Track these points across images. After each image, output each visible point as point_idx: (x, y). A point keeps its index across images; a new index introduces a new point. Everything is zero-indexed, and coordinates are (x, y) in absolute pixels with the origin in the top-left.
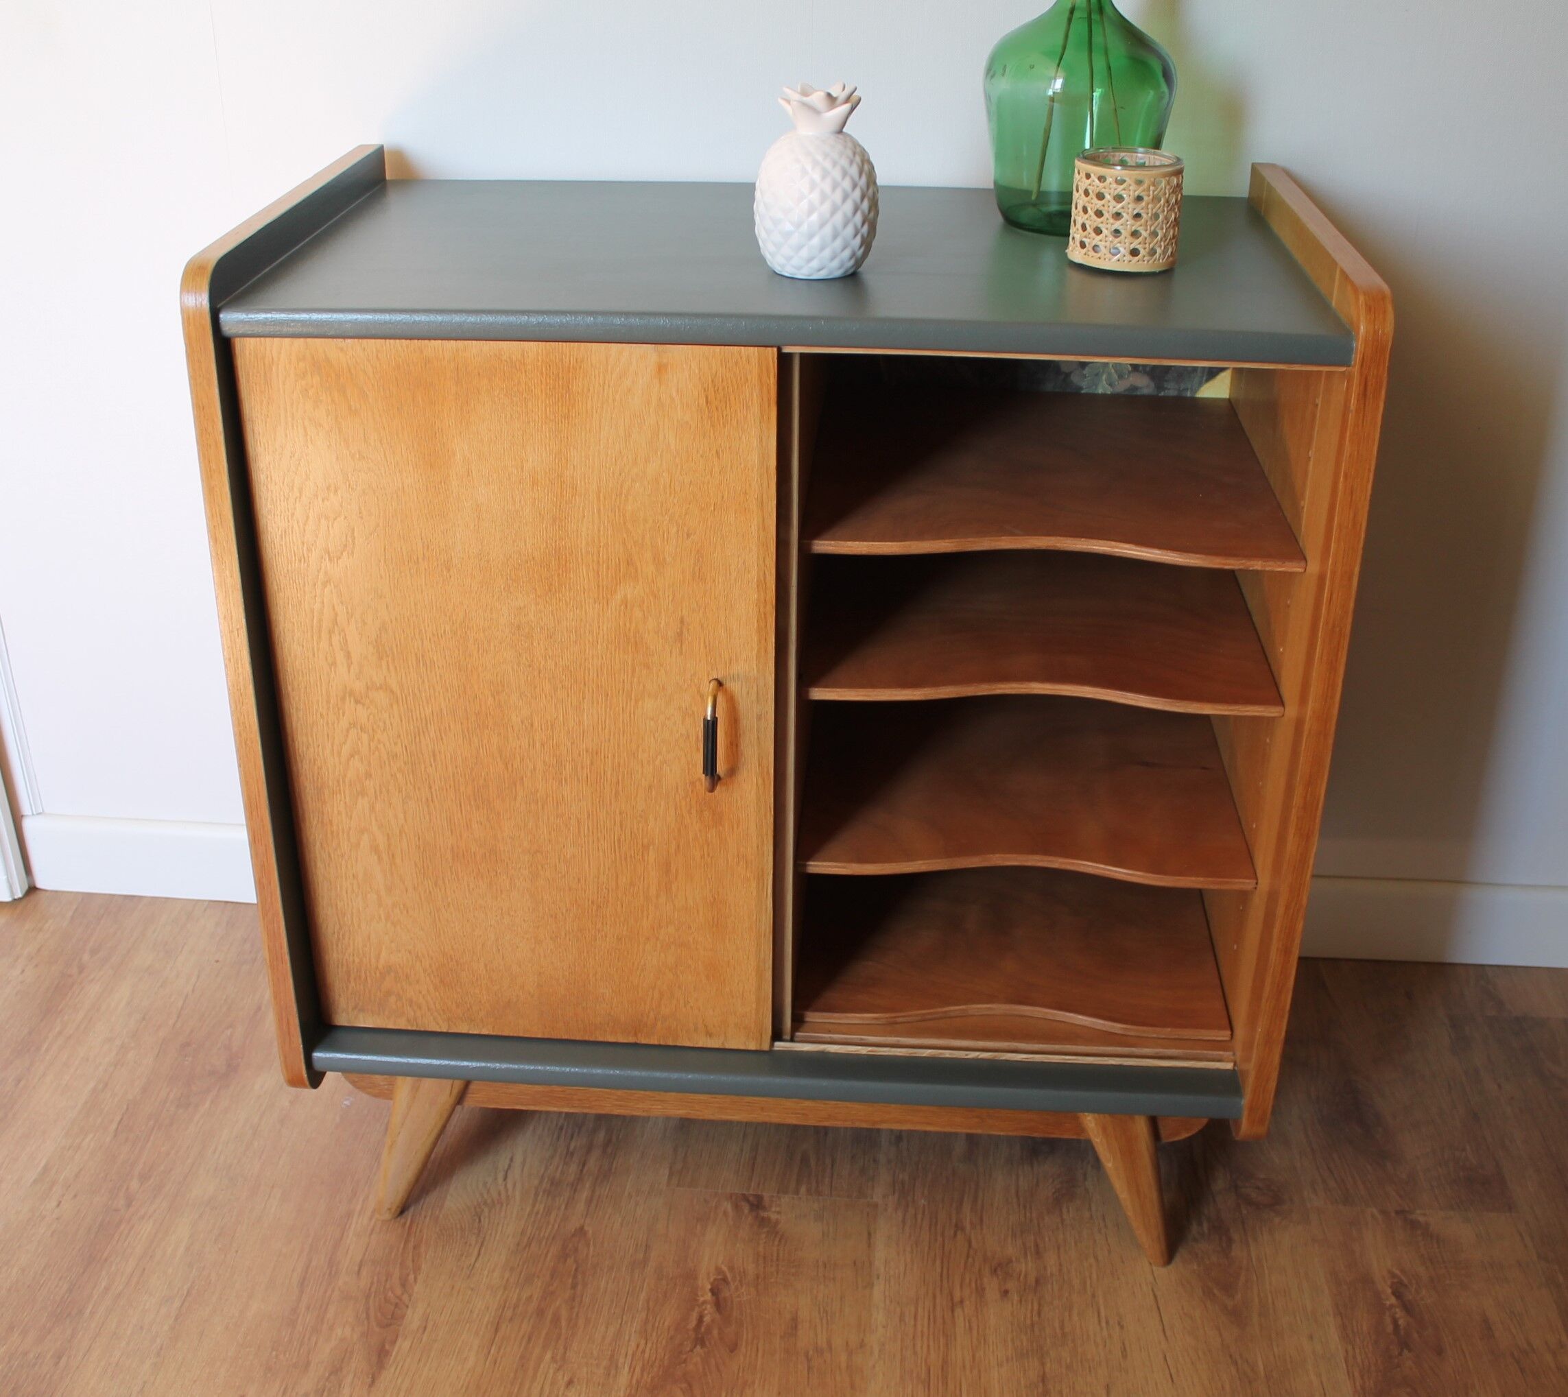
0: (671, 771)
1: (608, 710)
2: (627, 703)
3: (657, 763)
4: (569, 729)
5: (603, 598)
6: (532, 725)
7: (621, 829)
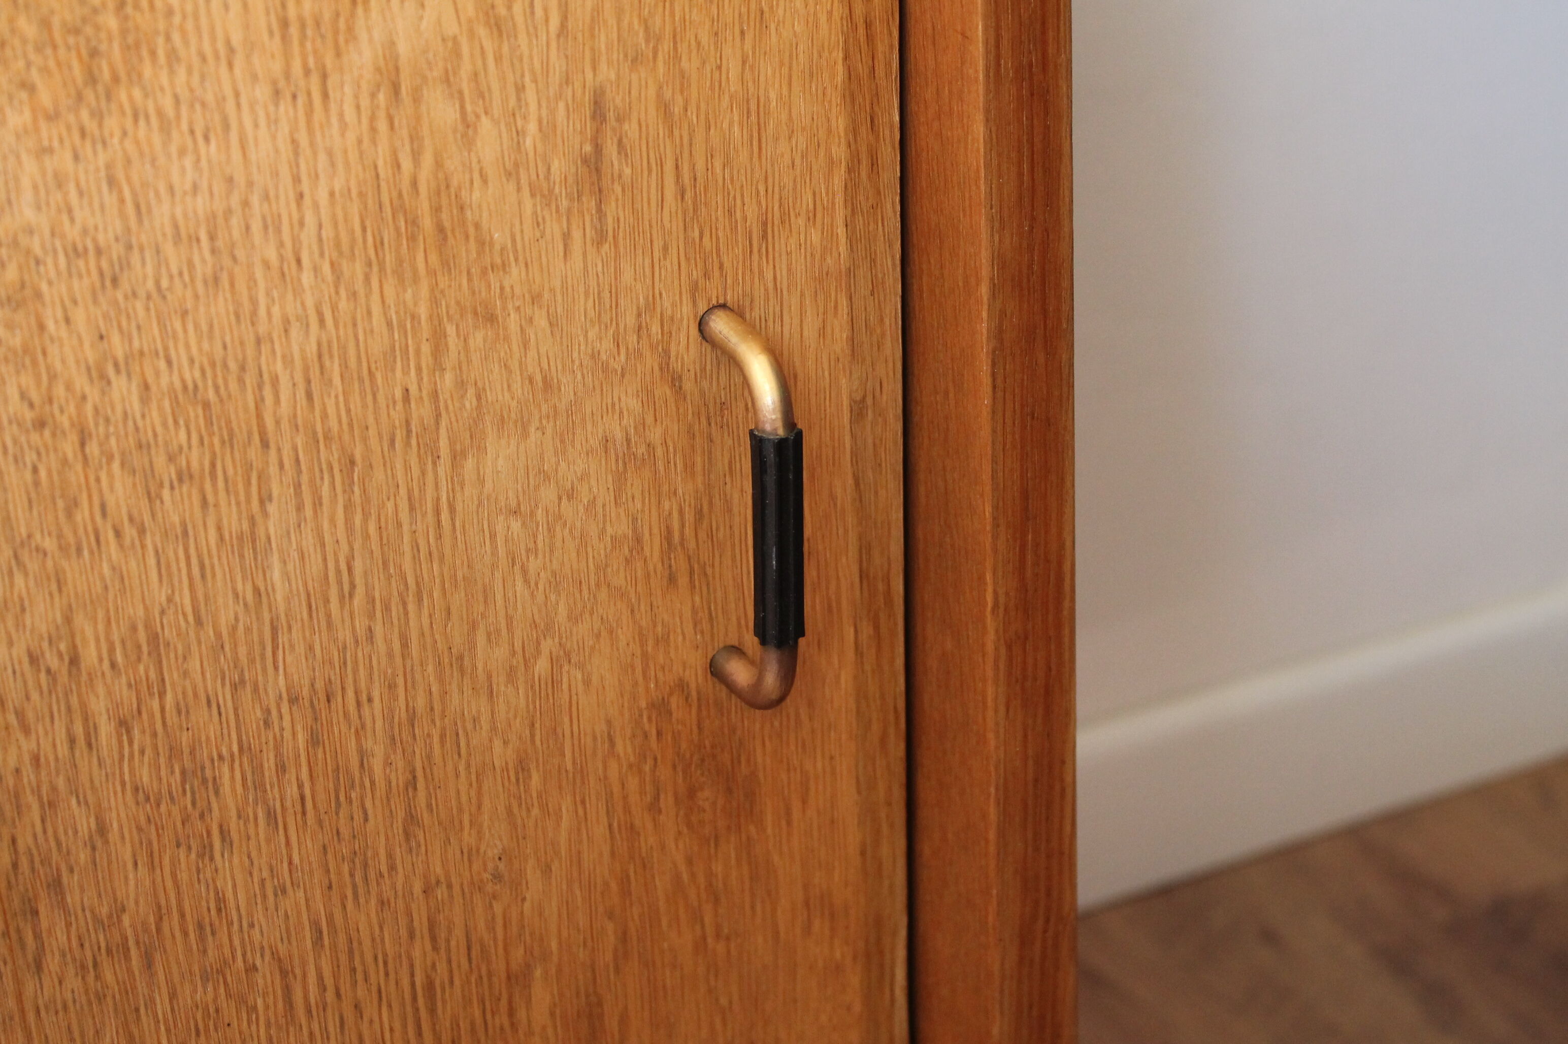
0: (587, 682)
1: (358, 519)
2: (423, 473)
3: (542, 666)
4: (218, 635)
5: (307, 72)
6: (74, 661)
7: (435, 949)
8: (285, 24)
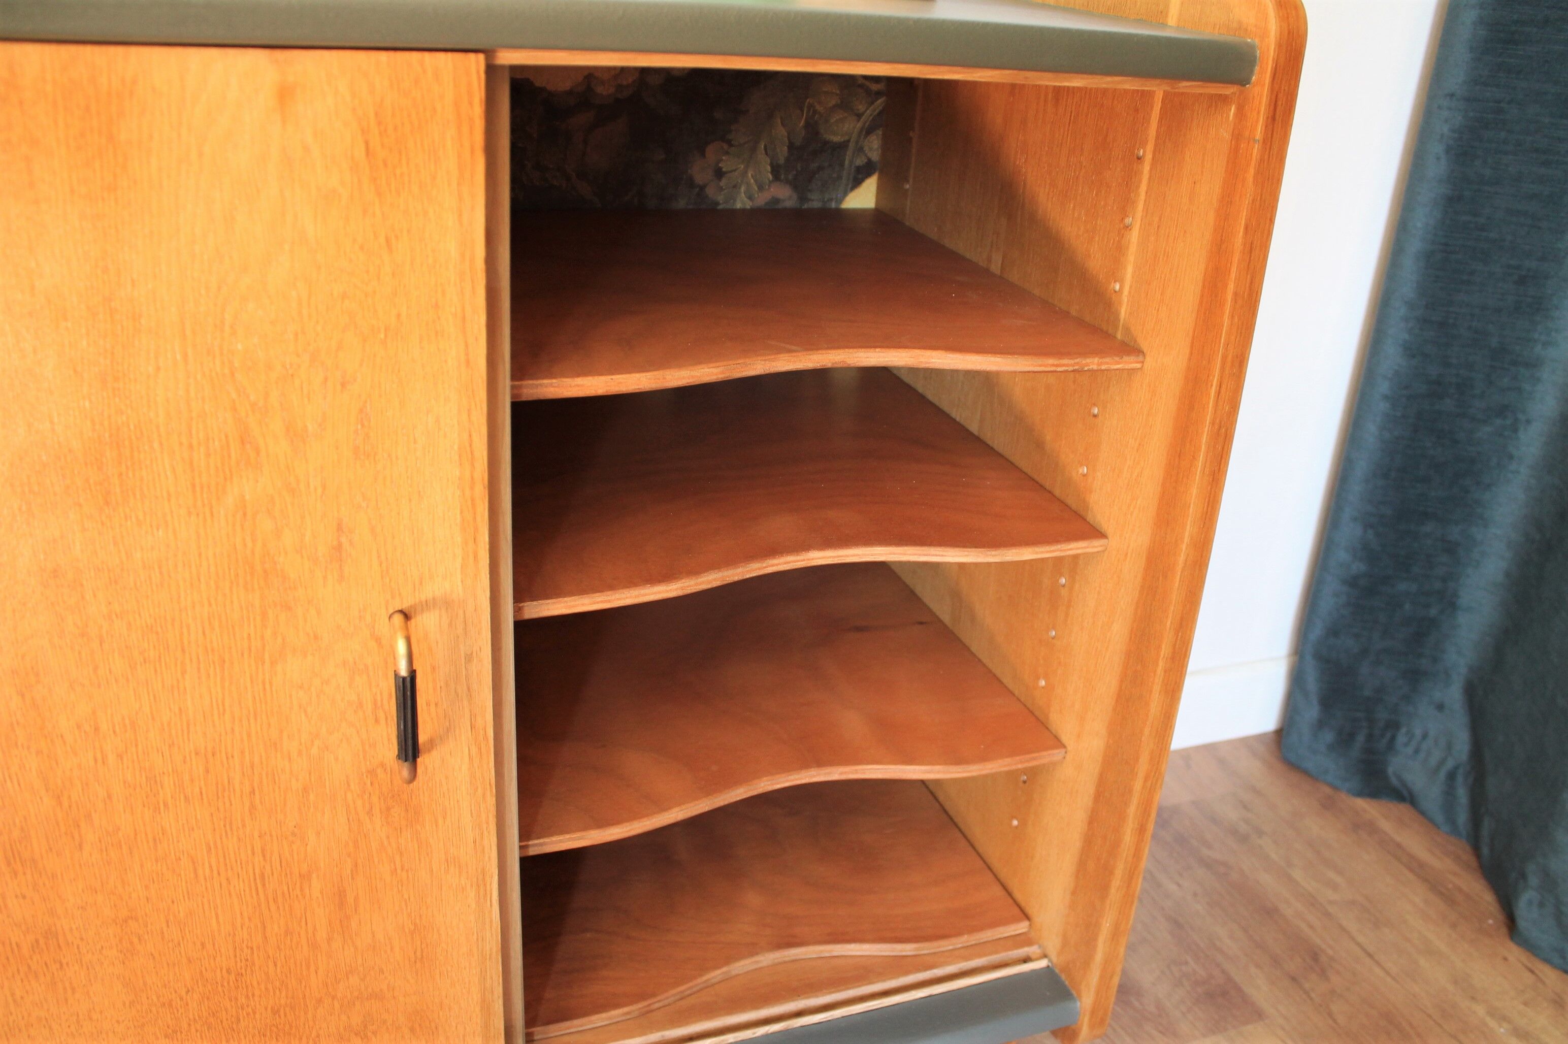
0: (336, 759)
1: (227, 684)
2: (257, 668)
3: (314, 751)
4: (162, 725)
5: (204, 505)
6: (97, 729)
7: (265, 860)
8: (194, 486)
